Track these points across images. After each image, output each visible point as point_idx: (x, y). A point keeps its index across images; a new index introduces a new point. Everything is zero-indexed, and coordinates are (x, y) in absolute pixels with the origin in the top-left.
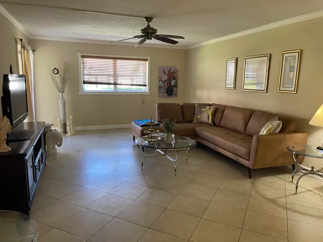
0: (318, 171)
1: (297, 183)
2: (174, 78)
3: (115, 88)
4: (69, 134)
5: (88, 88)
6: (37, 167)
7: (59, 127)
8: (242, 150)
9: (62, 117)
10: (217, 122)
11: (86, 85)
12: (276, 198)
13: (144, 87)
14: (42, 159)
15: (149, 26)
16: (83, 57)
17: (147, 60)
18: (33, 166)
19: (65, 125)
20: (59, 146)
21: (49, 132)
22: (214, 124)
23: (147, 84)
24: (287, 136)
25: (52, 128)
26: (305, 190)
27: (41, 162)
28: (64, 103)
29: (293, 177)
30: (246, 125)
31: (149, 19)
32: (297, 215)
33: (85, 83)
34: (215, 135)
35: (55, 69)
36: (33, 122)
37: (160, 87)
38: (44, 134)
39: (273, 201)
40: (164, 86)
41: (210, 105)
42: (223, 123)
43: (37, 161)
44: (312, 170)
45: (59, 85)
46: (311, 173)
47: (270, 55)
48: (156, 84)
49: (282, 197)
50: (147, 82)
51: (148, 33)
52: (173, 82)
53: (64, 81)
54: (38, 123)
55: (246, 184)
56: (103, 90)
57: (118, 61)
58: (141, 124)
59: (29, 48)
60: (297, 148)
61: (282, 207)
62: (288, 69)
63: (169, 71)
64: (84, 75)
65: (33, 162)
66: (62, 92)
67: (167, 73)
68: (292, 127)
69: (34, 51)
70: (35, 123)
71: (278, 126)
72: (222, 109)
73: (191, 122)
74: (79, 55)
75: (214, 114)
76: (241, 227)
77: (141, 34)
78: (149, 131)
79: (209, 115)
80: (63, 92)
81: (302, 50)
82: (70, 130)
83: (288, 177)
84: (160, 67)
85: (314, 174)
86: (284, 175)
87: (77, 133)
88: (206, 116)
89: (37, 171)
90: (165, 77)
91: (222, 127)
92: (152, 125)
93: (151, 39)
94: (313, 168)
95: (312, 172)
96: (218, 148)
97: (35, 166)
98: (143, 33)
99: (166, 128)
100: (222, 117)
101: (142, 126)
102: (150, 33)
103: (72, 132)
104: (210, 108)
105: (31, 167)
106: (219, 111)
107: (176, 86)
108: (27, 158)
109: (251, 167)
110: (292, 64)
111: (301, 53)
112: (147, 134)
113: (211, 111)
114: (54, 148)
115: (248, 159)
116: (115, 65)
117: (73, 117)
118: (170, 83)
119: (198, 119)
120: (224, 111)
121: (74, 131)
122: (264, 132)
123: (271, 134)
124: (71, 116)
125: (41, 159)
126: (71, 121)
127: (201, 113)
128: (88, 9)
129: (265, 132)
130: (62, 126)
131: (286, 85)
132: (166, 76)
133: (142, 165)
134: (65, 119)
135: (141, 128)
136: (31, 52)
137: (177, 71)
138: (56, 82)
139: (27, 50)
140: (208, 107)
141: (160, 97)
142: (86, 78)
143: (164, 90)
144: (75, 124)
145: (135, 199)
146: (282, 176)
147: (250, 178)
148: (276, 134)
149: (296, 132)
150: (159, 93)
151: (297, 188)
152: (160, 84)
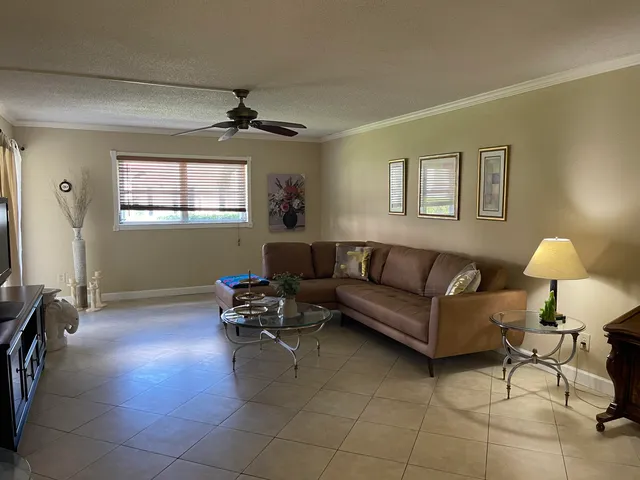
0: (546, 357)
1: (509, 380)
2: (298, 197)
3: (185, 216)
4: (92, 308)
5: (131, 217)
6: (29, 372)
7: (72, 295)
8: (415, 325)
9: (77, 275)
10: (375, 275)
11: (126, 211)
12: (473, 408)
13: (240, 213)
14: (38, 356)
15: (241, 104)
16: (120, 158)
17: (245, 163)
18: (21, 370)
19: (83, 291)
20: (71, 331)
21: (51, 306)
22: (371, 279)
23: (246, 208)
24: (492, 296)
25: (57, 298)
26: (525, 392)
27: (35, 363)
28: (83, 248)
29: (504, 370)
30: (425, 279)
31: (241, 93)
32: (506, 435)
33: (124, 207)
34: (370, 300)
35: (65, 182)
36: (20, 287)
37: (271, 213)
38: (42, 308)
39: (466, 414)
40: (280, 211)
41: (363, 245)
42: (385, 277)
43: (28, 359)
44: (534, 355)
45: (72, 214)
46: (532, 361)
47: (461, 154)
48: (265, 207)
49: (483, 406)
50: (247, 204)
51: (241, 118)
52: (296, 203)
53: (82, 206)
54: (30, 288)
55: (423, 387)
56: (161, 220)
57: (190, 166)
58: (233, 285)
59: (14, 144)
60: (509, 318)
61: (481, 422)
62: (490, 179)
63: (287, 182)
64: (123, 192)
65: (22, 361)
66: (78, 225)
67: (284, 186)
68: (499, 281)
69: (23, 149)
70: (24, 288)
71: (475, 278)
72: (384, 250)
73: (329, 276)
74: (113, 155)
75: (370, 261)
76: (405, 460)
77: (229, 120)
78: (246, 296)
79: (360, 265)
80: (81, 227)
81: (509, 147)
82: (95, 302)
83: (497, 371)
84: (269, 177)
85: (537, 361)
86: (490, 368)
87: (108, 306)
88: (356, 264)
89: (29, 379)
90: (280, 195)
91: (384, 284)
92: (252, 285)
93: (247, 128)
94: (535, 351)
95: (534, 359)
96: (376, 323)
97: (25, 370)
98: (231, 118)
99: (285, 290)
100: (383, 266)
101: (235, 287)
102: (245, 117)
103: (99, 304)
104: (362, 251)
105: (17, 371)
106: (378, 254)
107: (302, 209)
108: (10, 352)
109: (432, 357)
110: (496, 171)
111: (509, 152)
112: (243, 302)
113: (365, 255)
114: (61, 335)
115: (425, 340)
116: (183, 172)
117: (100, 274)
118: (291, 206)
119: (341, 271)
120: (386, 255)
121: (102, 302)
122: (451, 291)
123: (463, 293)
124: (96, 274)
125: (35, 358)
126: (96, 283)
127: (346, 259)
128: (128, 77)
129: (453, 290)
130: (78, 293)
131: (489, 207)
132: (282, 191)
133: (234, 361)
134: (84, 279)
135: (232, 292)
136: (17, 153)
137: (302, 184)
138: (66, 208)
139: (11, 150)
140: (358, 249)
141: (271, 231)
142: (129, 199)
143: (278, 218)
144: (103, 287)
145: (217, 423)
146: (487, 370)
147: (432, 376)
148: (472, 293)
149: (506, 288)
150: (270, 223)
151: (509, 388)
152: (272, 207)
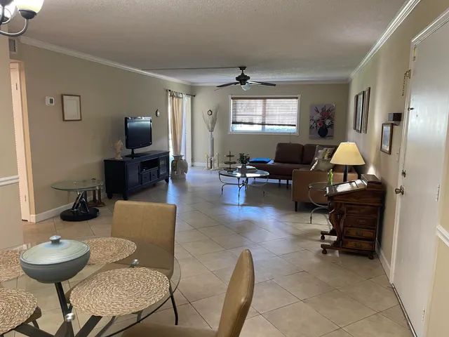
2: (329, 118)
3: (264, 128)
5: (239, 128)
13: (292, 127)
14: (159, 175)
15: (243, 74)
16: (233, 98)
17: (297, 98)
18: (139, 174)
21: (179, 161)
23: (296, 124)
28: (213, 141)
31: (242, 68)
33: (234, 123)
35: (210, 111)
37: (311, 127)
40: (316, 127)
43: (146, 172)
48: (307, 124)
50: (296, 122)
51: (241, 80)
52: (327, 122)
57: (268, 100)
63: (322, 109)
65: (139, 171)
66: (212, 130)
67: (320, 111)
69: (194, 96)
74: (230, 96)
81: (370, 88)
84: (311, 106)
89: (146, 179)
90: (317, 116)
97: (141, 175)
102: (243, 80)
107: (331, 126)
111: (369, 92)
116: (265, 104)
118: (324, 123)
127: (318, 154)
130: (209, 162)
132: (319, 115)
137: (333, 110)
141: (310, 138)
142: (239, 119)
143: (315, 131)
147: (296, 211)
150: (310, 133)
152: (312, 124)
